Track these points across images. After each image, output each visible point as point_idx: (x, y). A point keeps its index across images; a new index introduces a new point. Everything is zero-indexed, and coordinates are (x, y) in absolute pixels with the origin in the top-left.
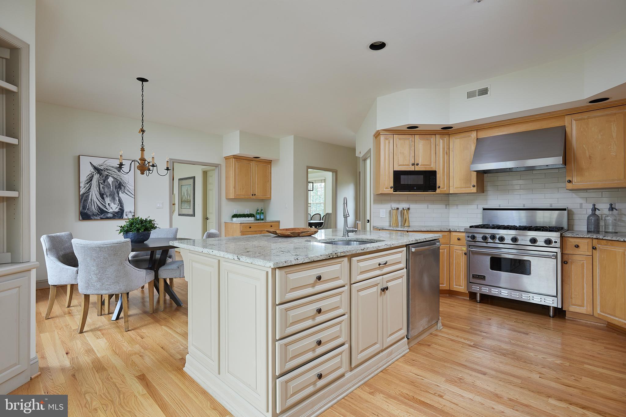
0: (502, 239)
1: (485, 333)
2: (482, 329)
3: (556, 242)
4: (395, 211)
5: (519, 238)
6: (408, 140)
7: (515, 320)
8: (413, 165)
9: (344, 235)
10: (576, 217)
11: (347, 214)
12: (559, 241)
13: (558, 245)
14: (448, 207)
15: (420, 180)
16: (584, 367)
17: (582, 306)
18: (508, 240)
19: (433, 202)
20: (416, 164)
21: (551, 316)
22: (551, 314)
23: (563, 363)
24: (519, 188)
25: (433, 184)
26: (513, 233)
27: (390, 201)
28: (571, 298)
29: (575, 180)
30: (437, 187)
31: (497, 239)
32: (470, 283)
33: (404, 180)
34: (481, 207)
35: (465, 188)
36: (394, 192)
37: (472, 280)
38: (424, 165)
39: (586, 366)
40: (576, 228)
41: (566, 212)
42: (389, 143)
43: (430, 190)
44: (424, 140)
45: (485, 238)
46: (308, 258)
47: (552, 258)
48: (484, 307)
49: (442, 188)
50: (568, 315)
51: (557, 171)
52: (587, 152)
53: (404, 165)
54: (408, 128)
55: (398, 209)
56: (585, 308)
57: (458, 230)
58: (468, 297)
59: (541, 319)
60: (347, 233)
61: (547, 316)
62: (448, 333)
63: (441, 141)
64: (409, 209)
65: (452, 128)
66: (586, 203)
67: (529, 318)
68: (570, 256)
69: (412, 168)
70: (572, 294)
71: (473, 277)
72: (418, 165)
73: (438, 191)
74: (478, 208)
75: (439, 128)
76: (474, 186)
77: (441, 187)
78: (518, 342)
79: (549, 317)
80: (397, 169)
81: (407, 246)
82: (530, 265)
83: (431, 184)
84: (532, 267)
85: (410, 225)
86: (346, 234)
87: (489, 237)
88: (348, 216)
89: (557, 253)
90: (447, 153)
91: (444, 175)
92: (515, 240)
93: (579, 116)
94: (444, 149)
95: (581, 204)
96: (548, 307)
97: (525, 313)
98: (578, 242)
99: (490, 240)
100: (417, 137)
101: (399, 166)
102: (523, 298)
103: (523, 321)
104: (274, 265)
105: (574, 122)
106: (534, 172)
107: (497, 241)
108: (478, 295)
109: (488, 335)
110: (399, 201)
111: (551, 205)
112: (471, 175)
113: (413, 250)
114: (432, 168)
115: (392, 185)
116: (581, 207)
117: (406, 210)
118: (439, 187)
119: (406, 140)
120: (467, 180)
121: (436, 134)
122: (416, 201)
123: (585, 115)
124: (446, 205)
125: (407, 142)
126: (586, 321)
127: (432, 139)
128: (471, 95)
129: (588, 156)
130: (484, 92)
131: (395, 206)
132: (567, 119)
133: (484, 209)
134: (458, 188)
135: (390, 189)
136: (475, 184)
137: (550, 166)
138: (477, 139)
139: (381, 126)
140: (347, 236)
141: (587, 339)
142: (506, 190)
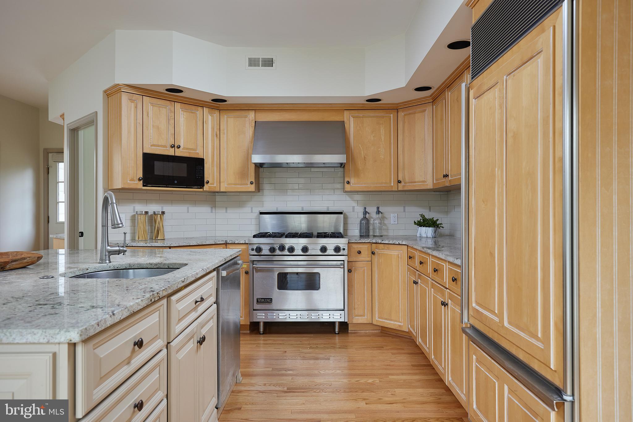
0: (291, 249)
1: (291, 370)
2: (285, 367)
3: (344, 249)
4: (142, 216)
5: (310, 247)
6: (165, 108)
7: (309, 346)
8: (173, 146)
9: (102, 261)
10: (350, 221)
11: (119, 222)
12: (346, 248)
13: (345, 252)
14: (214, 211)
15: (182, 171)
16: (390, 379)
17: (363, 315)
18: (298, 251)
19: (195, 202)
20: (176, 146)
21: (337, 333)
22: (337, 331)
23: (374, 381)
24: (297, 188)
25: (200, 178)
26: (303, 241)
27: (133, 200)
28: (355, 309)
29: (352, 181)
30: (205, 181)
31: (286, 250)
32: (254, 310)
33: (159, 168)
34: (257, 210)
35: (241, 184)
36: (144, 186)
37: (257, 306)
38: (187, 149)
39: (391, 377)
40: (350, 233)
41: (342, 215)
42: (136, 107)
43: (195, 186)
44: (187, 112)
45: (272, 250)
46: (127, 310)
47: (340, 267)
48: (271, 338)
49: (211, 184)
50: (350, 328)
51: (332, 170)
52: (362, 152)
53: (158, 146)
54: (167, 90)
55: (146, 213)
56: (366, 317)
57: (237, 242)
58: (248, 330)
59: (330, 339)
60: (107, 256)
61: (334, 334)
62: (252, 384)
63: (210, 117)
64: (163, 213)
65: (225, 101)
66: (358, 206)
67: (320, 340)
68: (353, 263)
69: (171, 152)
70: (355, 305)
71: (258, 301)
72: (179, 147)
73: (206, 187)
74: (252, 212)
75: (209, 99)
76: (252, 183)
77: (210, 182)
78: (327, 371)
79: (335, 335)
80: (149, 150)
81: (217, 269)
82: (319, 277)
83: (197, 177)
84: (321, 280)
85: (166, 237)
86: (106, 258)
87: (277, 249)
88: (121, 225)
89: (344, 261)
90: (218, 135)
91: (213, 166)
92: (305, 249)
93: (356, 113)
94: (213, 129)
95: (353, 207)
96: (334, 323)
97: (312, 335)
98: (360, 247)
99: (278, 252)
100: (178, 105)
101: (151, 146)
102: (313, 317)
103: (317, 345)
104: (81, 335)
105: (352, 119)
106: (313, 170)
107: (286, 252)
108: (262, 324)
109: (295, 373)
110: (147, 201)
111: (328, 208)
112: (248, 168)
113: (224, 273)
114: (198, 154)
115: (140, 175)
116: (353, 211)
117: (159, 216)
118: (208, 182)
119: (163, 107)
120: (243, 174)
121: (203, 107)
122: (172, 201)
123: (361, 114)
124: (212, 208)
125: (164, 111)
126: (365, 331)
127: (198, 113)
128: (253, 62)
129: (363, 157)
130: (269, 63)
131: (140, 208)
132: (346, 113)
133: (261, 213)
134: (231, 184)
135: (137, 182)
136: (254, 181)
137: (327, 164)
138: (255, 122)
139: (121, 79)
140: (108, 261)
141: (375, 349)
142: (282, 189)
